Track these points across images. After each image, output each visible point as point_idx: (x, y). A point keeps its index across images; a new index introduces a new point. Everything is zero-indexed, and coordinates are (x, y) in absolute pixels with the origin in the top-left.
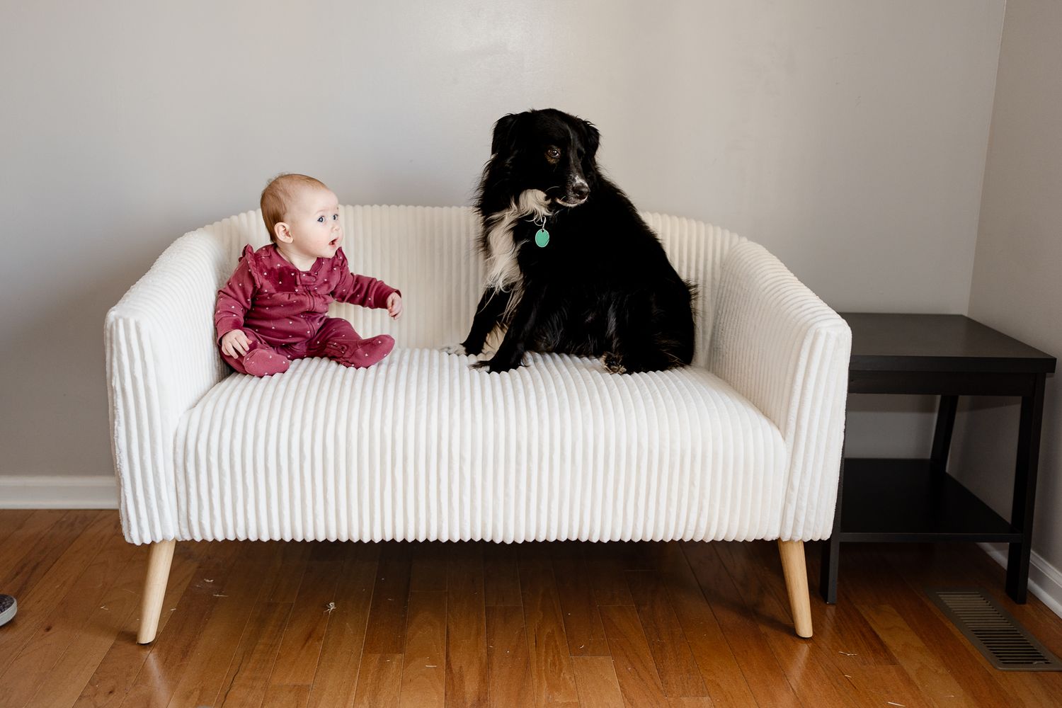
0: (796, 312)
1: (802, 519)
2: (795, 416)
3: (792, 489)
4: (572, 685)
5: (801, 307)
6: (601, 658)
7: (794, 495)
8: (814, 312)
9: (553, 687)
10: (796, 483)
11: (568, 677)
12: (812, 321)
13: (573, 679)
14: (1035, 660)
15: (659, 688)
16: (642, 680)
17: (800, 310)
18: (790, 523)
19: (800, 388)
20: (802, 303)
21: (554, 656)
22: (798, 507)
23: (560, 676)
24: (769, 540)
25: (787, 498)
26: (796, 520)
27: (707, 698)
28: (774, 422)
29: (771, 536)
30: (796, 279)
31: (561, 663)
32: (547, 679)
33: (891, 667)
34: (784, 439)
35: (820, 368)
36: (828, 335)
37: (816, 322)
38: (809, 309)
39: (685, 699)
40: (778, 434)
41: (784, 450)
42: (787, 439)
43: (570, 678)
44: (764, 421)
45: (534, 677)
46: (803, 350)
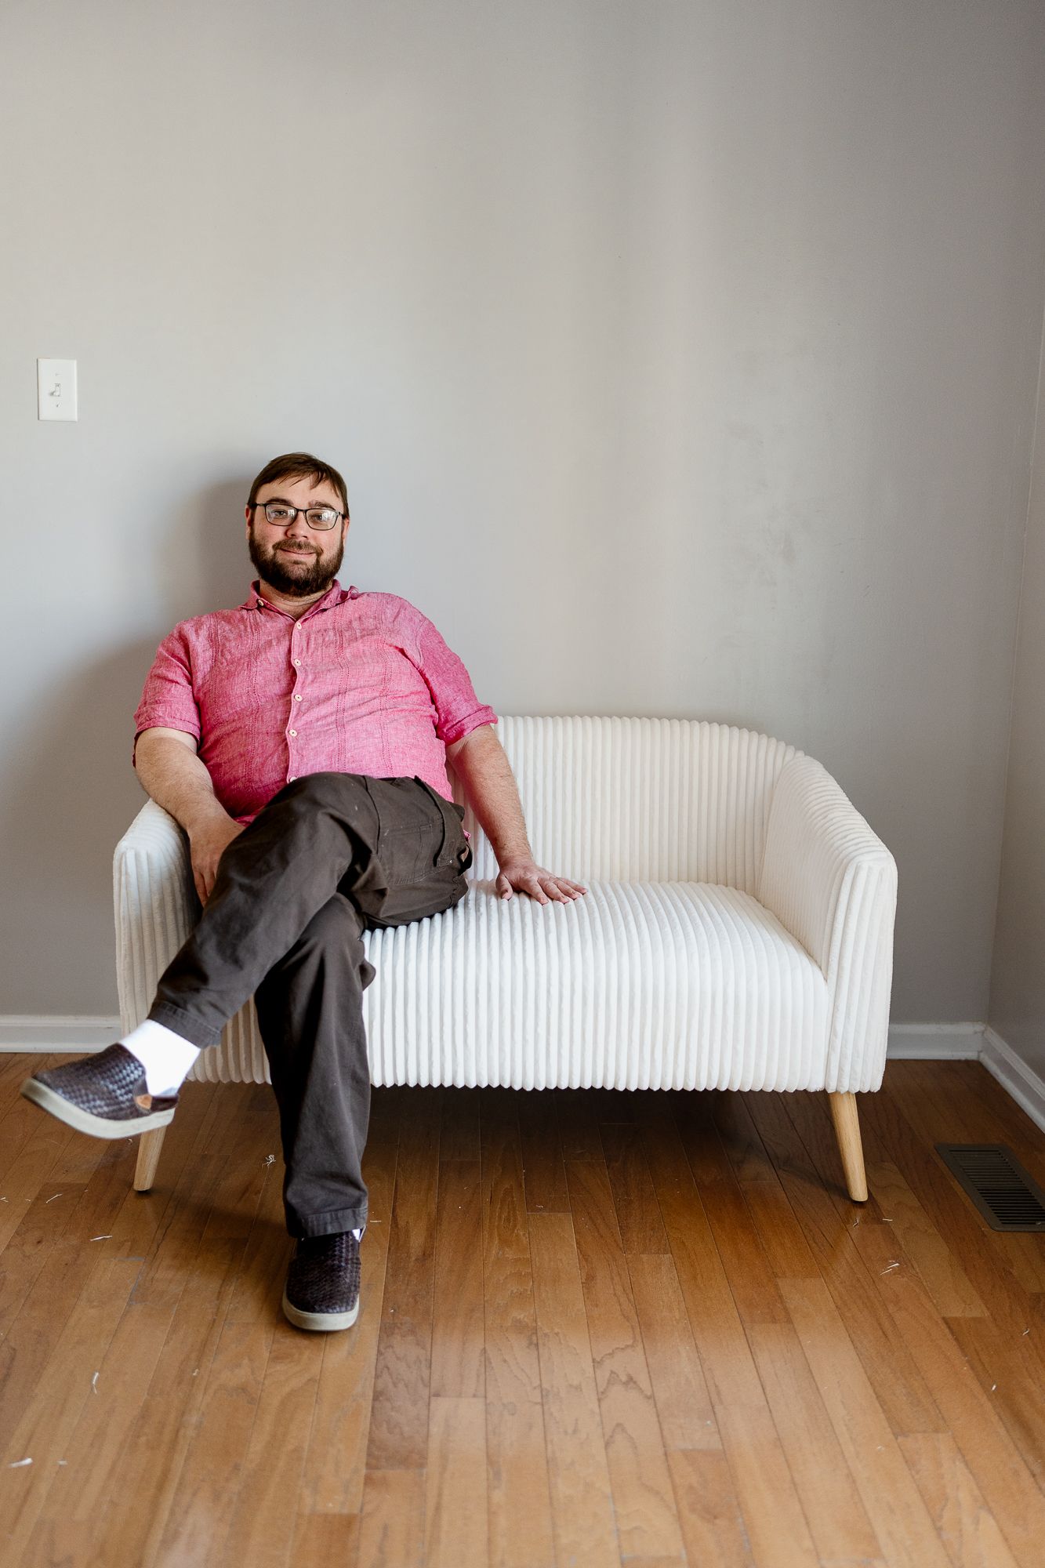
0: (839, 842)
1: (847, 1069)
2: (837, 955)
3: (836, 1035)
4: (525, 1240)
5: (845, 837)
6: (559, 1215)
7: (838, 1043)
8: (858, 844)
9: (505, 1242)
10: (840, 1029)
11: (521, 1233)
12: (854, 854)
13: (527, 1235)
14: (1038, 1220)
15: (618, 1245)
16: (602, 1237)
17: (844, 840)
18: (834, 1072)
19: (842, 926)
20: (848, 832)
21: (509, 1212)
22: (842, 1056)
23: (513, 1232)
24: (812, 1091)
25: (830, 1044)
26: (841, 1069)
27: (667, 1256)
28: (816, 962)
29: (815, 1086)
30: (850, 803)
31: (515, 1219)
32: (499, 1235)
33: (876, 1226)
34: (826, 980)
35: (862, 906)
36: (870, 868)
37: (858, 855)
38: (853, 839)
39: (645, 1257)
40: (820, 976)
41: (825, 993)
42: (828, 981)
43: (524, 1235)
44: (805, 960)
45: (485, 1232)
46: (843, 884)
